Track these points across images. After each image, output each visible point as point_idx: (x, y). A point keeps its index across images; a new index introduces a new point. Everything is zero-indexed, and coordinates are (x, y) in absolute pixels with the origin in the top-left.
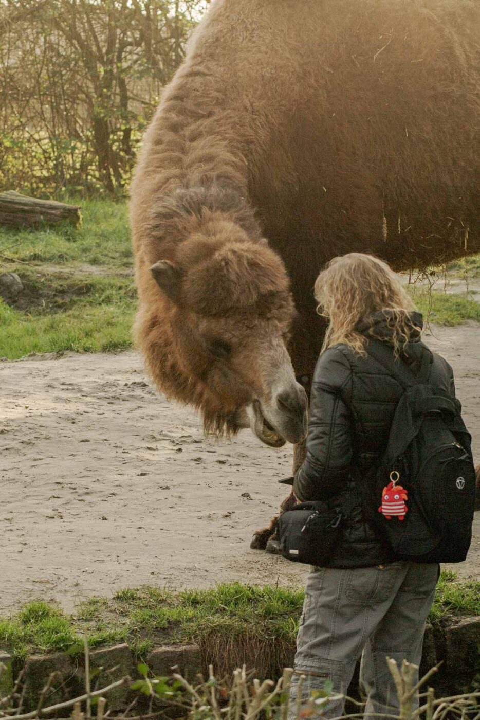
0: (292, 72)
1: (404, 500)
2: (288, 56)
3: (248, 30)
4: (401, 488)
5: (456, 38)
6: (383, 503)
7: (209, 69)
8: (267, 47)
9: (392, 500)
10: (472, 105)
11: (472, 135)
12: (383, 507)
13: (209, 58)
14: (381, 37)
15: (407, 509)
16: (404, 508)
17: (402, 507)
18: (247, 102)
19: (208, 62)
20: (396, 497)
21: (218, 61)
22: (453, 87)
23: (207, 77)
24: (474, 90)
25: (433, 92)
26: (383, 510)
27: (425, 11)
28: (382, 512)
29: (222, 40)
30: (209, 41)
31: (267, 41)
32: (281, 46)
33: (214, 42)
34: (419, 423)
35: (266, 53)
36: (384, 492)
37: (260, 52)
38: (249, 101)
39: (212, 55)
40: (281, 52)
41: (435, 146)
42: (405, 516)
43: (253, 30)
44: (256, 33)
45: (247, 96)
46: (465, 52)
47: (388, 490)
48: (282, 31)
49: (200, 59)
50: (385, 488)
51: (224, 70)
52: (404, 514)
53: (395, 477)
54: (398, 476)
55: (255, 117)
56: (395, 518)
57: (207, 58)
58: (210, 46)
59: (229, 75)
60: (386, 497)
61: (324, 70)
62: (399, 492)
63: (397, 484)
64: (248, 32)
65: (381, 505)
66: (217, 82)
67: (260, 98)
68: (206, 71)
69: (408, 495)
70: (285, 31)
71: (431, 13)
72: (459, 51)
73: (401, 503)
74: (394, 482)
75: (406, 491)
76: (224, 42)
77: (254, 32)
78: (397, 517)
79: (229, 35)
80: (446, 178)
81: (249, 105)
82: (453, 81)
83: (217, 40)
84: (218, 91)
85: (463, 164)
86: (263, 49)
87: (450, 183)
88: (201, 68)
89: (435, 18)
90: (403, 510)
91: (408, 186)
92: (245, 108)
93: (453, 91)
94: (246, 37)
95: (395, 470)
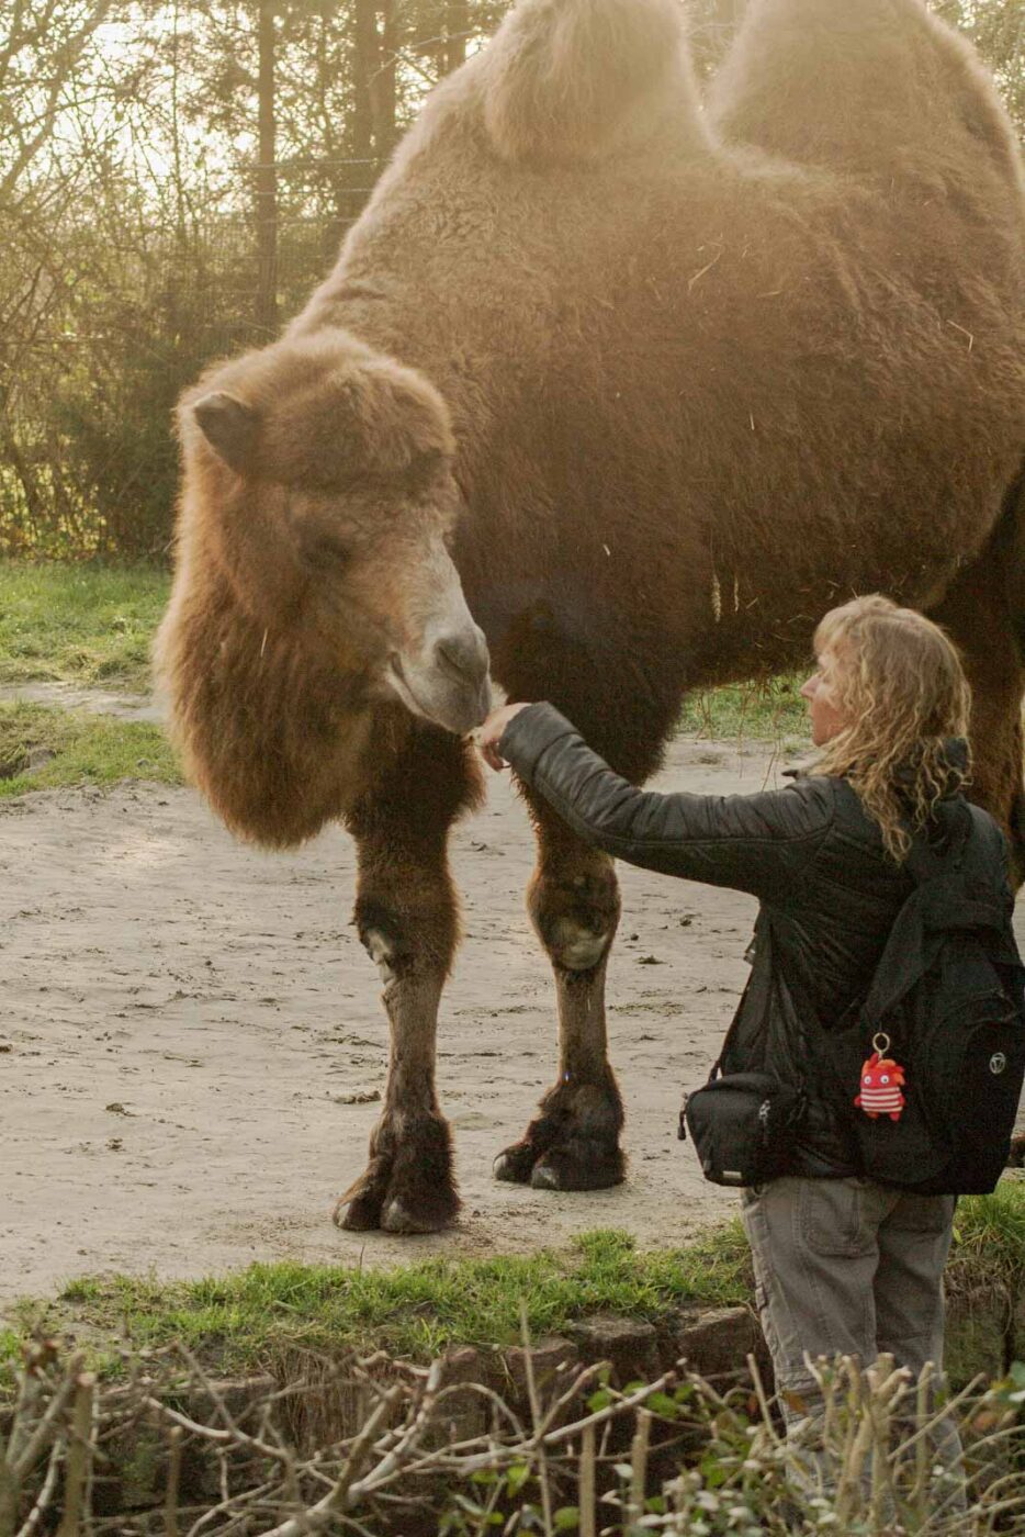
0: (538, 305)
1: (899, 1085)
2: (527, 268)
3: (448, 210)
4: (891, 1063)
5: (840, 257)
6: (863, 1090)
7: (380, 284)
8: (488, 251)
9: (876, 1085)
10: (876, 379)
11: (879, 431)
12: (863, 1097)
13: (381, 264)
14: (702, 248)
15: (903, 1101)
16: (898, 1099)
17: (895, 1096)
18: (457, 354)
19: (380, 273)
20: (885, 1079)
21: (397, 271)
22: (840, 345)
23: (376, 301)
24: (877, 352)
25: (799, 353)
26: (864, 1103)
27: (779, 205)
28: (861, 1108)
29: (401, 232)
30: (378, 234)
31: (488, 237)
32: (513, 250)
33: (388, 237)
34: (936, 946)
35: (487, 261)
36: (865, 1071)
37: (475, 258)
38: (463, 352)
39: (385, 260)
40: (514, 262)
41: (809, 451)
42: (900, 1113)
43: (458, 211)
44: (464, 217)
45: (459, 343)
46: (858, 283)
47: (872, 1067)
48: (518, 218)
49: (361, 267)
50: (867, 1063)
51: (409, 290)
52: (899, 1109)
53: (881, 1043)
54: (888, 1040)
55: (472, 384)
56: (884, 1118)
57: (376, 265)
58: (381, 245)
59: (420, 299)
60: (867, 1080)
61: (599, 305)
62: (889, 1071)
63: (886, 1056)
64: (448, 215)
65: (858, 1092)
66: (394, 311)
67: (482, 348)
68: (376, 290)
69: (905, 1076)
70: (524, 218)
71: (791, 209)
72: (846, 281)
73: (892, 1090)
74: (881, 1052)
75: (901, 1069)
76: (406, 235)
77: (462, 215)
78: (887, 1115)
79: (412, 221)
80: (832, 512)
81: (463, 360)
82: (837, 334)
83: (393, 233)
84: (397, 326)
85: (860, 484)
86: (481, 253)
87: (836, 519)
88: (365, 283)
89: (799, 219)
90: (896, 1103)
91: (756, 522)
92: (455, 366)
93: (838, 352)
94: (445, 224)
95: (883, 1031)
